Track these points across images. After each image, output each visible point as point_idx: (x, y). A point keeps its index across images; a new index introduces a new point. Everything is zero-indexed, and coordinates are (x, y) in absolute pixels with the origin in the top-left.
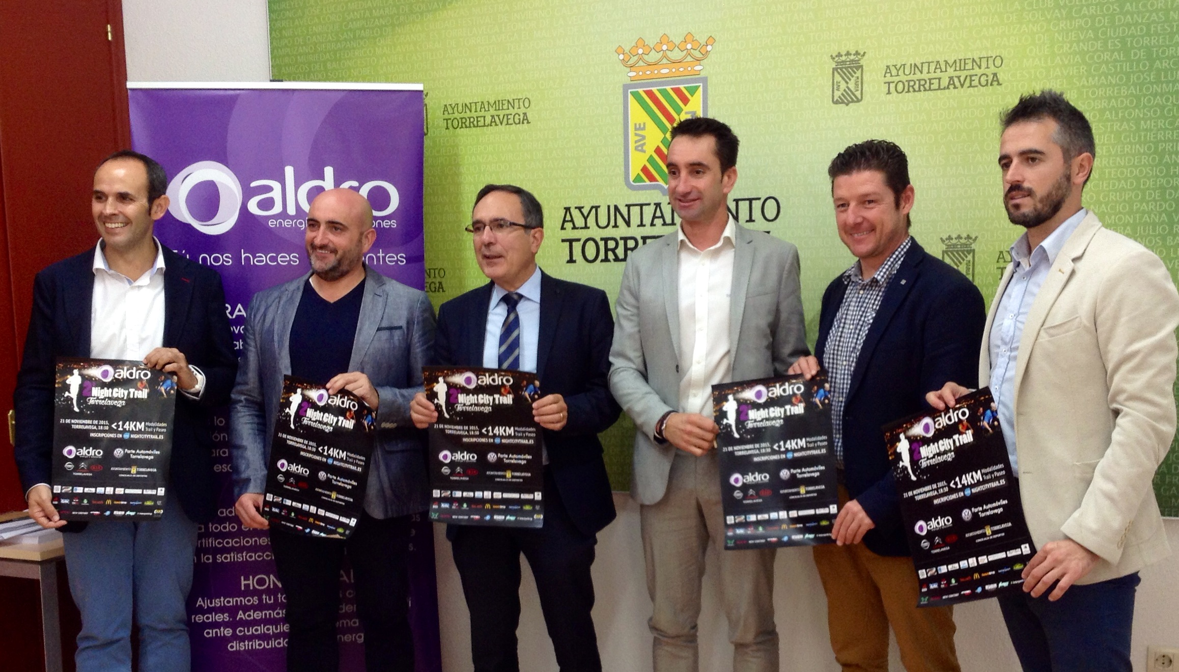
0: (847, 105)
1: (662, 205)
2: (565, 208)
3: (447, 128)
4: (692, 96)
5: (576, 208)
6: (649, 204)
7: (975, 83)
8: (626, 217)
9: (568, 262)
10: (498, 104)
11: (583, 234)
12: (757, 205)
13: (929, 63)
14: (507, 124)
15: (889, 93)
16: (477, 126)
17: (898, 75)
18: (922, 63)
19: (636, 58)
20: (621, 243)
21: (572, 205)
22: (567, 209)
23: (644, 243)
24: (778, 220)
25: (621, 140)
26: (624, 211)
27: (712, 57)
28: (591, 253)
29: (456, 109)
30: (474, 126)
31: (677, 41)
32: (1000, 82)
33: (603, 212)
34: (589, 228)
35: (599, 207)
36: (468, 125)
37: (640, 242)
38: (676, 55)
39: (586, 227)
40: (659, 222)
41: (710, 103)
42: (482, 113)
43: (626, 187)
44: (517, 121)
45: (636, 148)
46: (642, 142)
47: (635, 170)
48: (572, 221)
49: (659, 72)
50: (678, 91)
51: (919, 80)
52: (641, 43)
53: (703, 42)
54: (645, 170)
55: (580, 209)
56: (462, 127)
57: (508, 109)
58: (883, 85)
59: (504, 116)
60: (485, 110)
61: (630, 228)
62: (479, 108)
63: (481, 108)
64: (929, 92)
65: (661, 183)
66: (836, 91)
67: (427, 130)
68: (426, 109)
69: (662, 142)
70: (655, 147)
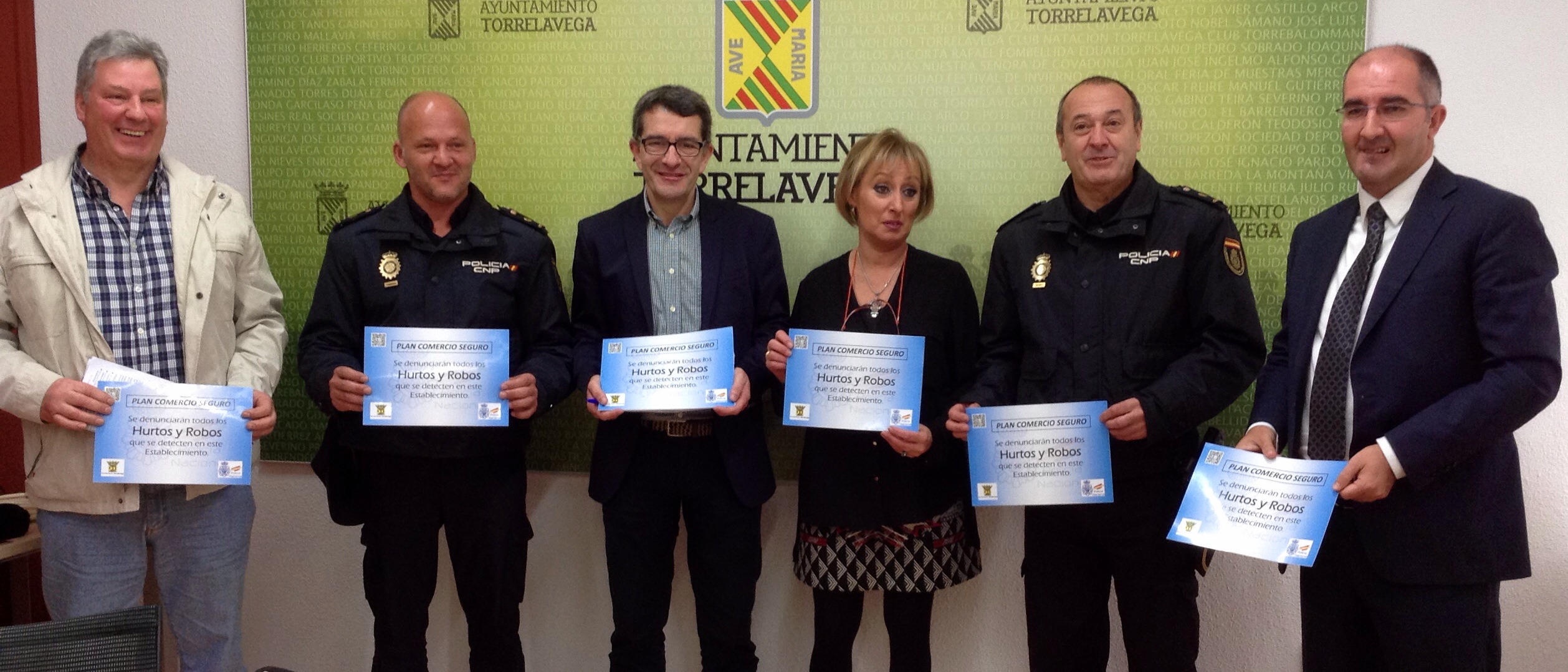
0: (984, 33)
1: (761, 137)
3: (486, 30)
4: (801, 10)
6: (746, 135)
7: (1129, 16)
10: (554, 5)
14: (566, 29)
15: (1032, 22)
16: (527, 30)
20: (710, 180)
23: (738, 181)
25: (712, 57)
29: (498, 7)
30: (522, 30)
32: (1157, 16)
36: (514, 28)
37: (734, 179)
40: (757, 157)
41: (822, 21)
42: (534, 14)
44: (579, 27)
45: (731, 69)
46: (737, 62)
47: (728, 94)
50: (782, 3)
51: (1067, 10)
54: (741, 94)
56: (506, 30)
57: (568, 11)
58: (1025, 13)
59: (562, 20)
60: (537, 12)
61: (721, 163)
62: (529, 10)
63: (532, 8)
64: (1078, 24)
65: (761, 110)
66: (971, 18)
67: (459, 30)
68: (458, 5)
69: (763, 62)
70: (754, 70)
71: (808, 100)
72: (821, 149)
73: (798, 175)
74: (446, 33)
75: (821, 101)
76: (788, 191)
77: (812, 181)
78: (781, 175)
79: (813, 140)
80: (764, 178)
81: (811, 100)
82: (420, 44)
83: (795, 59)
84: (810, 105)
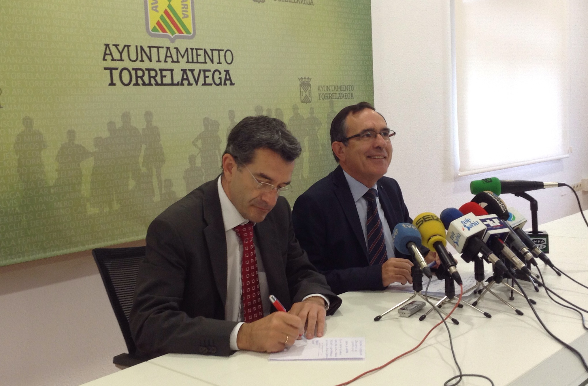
0: (259, 3)
1: (171, 49)
2: (105, 45)
5: (113, 45)
6: (162, 47)
8: (149, 55)
9: (110, 85)
11: (120, 65)
12: (222, 53)
20: (146, 72)
21: (111, 43)
22: (107, 46)
23: (161, 74)
24: (232, 64)
25: (142, 1)
26: (147, 50)
28: (126, 79)
32: (314, 3)
33: (133, 50)
34: (123, 60)
35: (130, 46)
37: (159, 72)
39: (121, 60)
40: (169, 60)
43: (147, 34)
45: (152, 8)
46: (155, 5)
47: (152, 24)
48: (111, 54)
54: (158, 23)
55: (116, 46)
61: (151, 63)
64: (291, 3)
65: (169, 34)
69: (168, 6)
70: (164, 10)
71: (191, 30)
72: (199, 56)
73: (190, 70)
75: (197, 31)
76: (185, 79)
77: (196, 73)
78: (182, 70)
79: (194, 51)
80: (173, 72)
81: (192, 29)
83: (183, 6)
84: (192, 33)
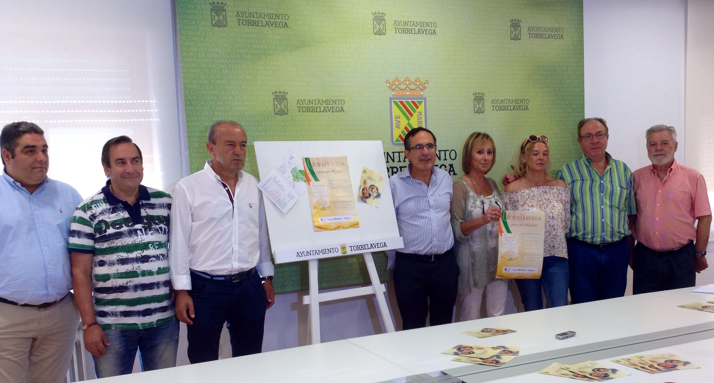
0: (479, 114)
3: (299, 112)
4: (420, 105)
7: (521, 109)
8: (393, 158)
10: (327, 102)
12: (448, 153)
13: (507, 100)
14: (333, 112)
15: (493, 110)
16: (316, 112)
17: (496, 104)
18: (504, 100)
19: (395, 86)
23: (401, 171)
24: (456, 160)
25: (389, 122)
26: (391, 155)
27: (427, 90)
29: (304, 102)
30: (315, 112)
31: (413, 80)
32: (529, 109)
36: (311, 111)
37: (399, 169)
38: (413, 86)
41: (427, 109)
42: (319, 105)
43: (392, 144)
44: (338, 111)
45: (396, 127)
46: (398, 124)
47: (396, 136)
49: (405, 93)
50: (413, 102)
51: (504, 106)
52: (397, 79)
53: (424, 82)
54: (400, 137)
56: (308, 112)
57: (333, 104)
58: (491, 107)
59: (331, 108)
60: (321, 104)
61: (394, 163)
62: (317, 103)
63: (318, 103)
64: (508, 111)
66: (475, 108)
67: (288, 112)
68: (287, 101)
69: (407, 124)
70: (405, 127)
74: (282, 113)
82: (270, 117)
83: (419, 123)
